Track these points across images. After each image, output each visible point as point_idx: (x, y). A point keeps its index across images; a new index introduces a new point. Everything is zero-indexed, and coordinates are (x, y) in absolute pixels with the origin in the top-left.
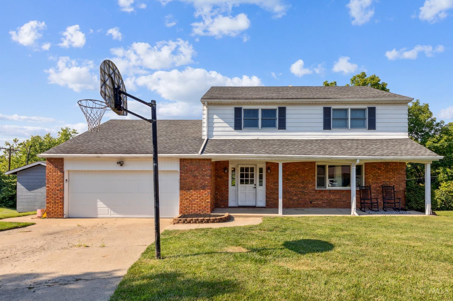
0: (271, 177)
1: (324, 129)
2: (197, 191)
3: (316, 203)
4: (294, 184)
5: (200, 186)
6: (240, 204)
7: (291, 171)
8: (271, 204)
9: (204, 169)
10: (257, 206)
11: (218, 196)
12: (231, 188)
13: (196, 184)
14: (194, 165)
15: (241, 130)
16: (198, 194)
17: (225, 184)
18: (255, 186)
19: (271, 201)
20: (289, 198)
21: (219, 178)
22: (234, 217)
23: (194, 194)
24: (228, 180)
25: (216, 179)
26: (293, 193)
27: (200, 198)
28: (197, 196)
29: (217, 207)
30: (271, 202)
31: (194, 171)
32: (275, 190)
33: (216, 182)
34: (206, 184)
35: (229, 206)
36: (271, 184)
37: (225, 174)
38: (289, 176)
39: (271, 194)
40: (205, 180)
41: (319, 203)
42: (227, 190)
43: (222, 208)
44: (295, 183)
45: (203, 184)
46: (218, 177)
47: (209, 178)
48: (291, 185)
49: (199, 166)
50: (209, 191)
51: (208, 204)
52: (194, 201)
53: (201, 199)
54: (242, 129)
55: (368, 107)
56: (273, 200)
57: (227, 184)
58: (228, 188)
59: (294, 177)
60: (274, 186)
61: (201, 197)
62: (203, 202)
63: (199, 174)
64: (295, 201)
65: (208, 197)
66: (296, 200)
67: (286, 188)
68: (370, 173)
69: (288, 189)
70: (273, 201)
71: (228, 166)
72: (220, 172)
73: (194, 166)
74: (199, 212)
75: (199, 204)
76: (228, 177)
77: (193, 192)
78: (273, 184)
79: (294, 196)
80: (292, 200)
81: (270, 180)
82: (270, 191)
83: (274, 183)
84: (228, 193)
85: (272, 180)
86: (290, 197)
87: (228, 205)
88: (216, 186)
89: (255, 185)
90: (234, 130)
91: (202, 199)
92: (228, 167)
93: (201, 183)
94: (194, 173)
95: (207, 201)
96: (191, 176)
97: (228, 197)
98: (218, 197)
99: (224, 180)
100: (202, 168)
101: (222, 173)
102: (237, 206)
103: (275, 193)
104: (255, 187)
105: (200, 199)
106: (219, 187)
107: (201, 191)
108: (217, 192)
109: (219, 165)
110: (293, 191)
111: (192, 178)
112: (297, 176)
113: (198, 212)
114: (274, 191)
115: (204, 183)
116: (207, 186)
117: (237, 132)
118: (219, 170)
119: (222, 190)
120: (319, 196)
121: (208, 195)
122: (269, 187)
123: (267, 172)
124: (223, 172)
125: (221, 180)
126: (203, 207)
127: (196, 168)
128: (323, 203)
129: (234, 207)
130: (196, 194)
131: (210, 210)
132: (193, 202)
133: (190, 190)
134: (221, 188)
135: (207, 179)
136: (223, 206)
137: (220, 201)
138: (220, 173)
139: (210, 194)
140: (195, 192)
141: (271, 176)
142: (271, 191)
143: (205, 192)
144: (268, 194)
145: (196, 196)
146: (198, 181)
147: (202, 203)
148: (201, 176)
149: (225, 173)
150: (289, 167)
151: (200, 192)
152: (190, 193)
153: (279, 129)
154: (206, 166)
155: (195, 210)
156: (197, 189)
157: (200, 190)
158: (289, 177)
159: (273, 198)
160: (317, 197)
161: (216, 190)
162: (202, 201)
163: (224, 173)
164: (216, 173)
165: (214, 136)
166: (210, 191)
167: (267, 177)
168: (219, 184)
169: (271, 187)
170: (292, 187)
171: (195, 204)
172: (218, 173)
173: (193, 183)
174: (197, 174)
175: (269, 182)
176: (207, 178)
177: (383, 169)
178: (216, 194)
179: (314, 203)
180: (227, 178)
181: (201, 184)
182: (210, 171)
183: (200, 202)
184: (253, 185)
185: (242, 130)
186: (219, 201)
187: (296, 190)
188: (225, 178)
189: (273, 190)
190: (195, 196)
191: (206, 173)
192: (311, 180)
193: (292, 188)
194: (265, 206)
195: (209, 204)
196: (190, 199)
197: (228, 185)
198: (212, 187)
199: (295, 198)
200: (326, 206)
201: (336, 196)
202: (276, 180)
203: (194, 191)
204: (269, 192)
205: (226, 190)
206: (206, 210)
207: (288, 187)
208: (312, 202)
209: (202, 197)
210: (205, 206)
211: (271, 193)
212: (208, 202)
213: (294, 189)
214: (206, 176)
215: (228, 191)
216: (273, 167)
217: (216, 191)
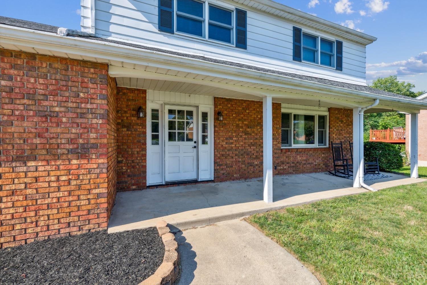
0: (222, 129)
1: (294, 59)
2: (58, 163)
3: (282, 168)
4: (255, 141)
5: (67, 146)
6: (169, 178)
7: (251, 120)
8: (223, 174)
9: (82, 95)
10: (199, 180)
11: (122, 167)
12: (151, 149)
13: (54, 141)
14: (45, 77)
15: (172, 35)
16: (63, 173)
17: (139, 142)
18: (195, 145)
19: (222, 169)
20: (248, 163)
21: (125, 129)
22: (181, 228)
23: (44, 174)
24: (145, 133)
25: (118, 130)
26: (254, 155)
27: (69, 184)
28: (58, 180)
29: (121, 189)
30: (222, 172)
31: (42, 97)
32: (229, 150)
33: (117, 136)
34: (92, 141)
35: (148, 185)
36: (223, 141)
37: (139, 122)
38: (249, 128)
39: (222, 158)
40: (88, 129)
41: (285, 167)
42: (144, 153)
43: (134, 190)
44: (256, 139)
45: (81, 141)
46: (124, 126)
47: (101, 122)
48: (251, 143)
49: (64, 83)
50: (101, 161)
51: (99, 201)
52: (44, 198)
53: (73, 188)
54: (175, 32)
55: (337, 41)
56: (225, 167)
57: (142, 141)
58: (145, 149)
59: (254, 130)
60: (226, 143)
61: (73, 183)
62: (82, 197)
63: (63, 109)
64: (257, 167)
65: (98, 180)
66: (257, 165)
67: (245, 147)
68: (334, 126)
69: (247, 148)
70: (225, 170)
71: (145, 104)
72: (127, 115)
73: (41, 81)
74: (67, 230)
75: (66, 204)
76: (144, 127)
77: (41, 169)
78: (226, 141)
79: (254, 159)
80: (251, 166)
81: (221, 134)
82: (221, 153)
83: (226, 139)
84: (145, 159)
85: (224, 134)
86: (250, 161)
87: (146, 183)
88: (118, 146)
89: (195, 142)
90: (157, 30)
91: (79, 187)
92: (144, 107)
93: (73, 136)
94: (46, 103)
95: (94, 191)
96: (31, 113)
97: (145, 167)
98: (124, 168)
99: (137, 132)
100: (74, 89)
101: (133, 118)
102: (164, 183)
103: (229, 155)
104: (195, 147)
105: (68, 188)
106: (126, 147)
107: (74, 162)
108: (120, 159)
109: (125, 100)
110: (254, 152)
111: (35, 119)
112: (259, 127)
113: (62, 231)
114: (227, 153)
115: (85, 136)
116: (95, 146)
117: (164, 35)
118: (126, 112)
119: (133, 154)
120: (285, 158)
121: (98, 174)
122: (220, 146)
123: (216, 119)
124: (133, 116)
125: (130, 132)
126: (81, 213)
127: (51, 88)
128: (289, 167)
129: (157, 186)
130: (52, 173)
131: (105, 220)
132: (39, 202)
133: (28, 161)
134: (130, 150)
135: (95, 126)
136: (134, 187)
137: (129, 176)
138: (127, 118)
139: (105, 171)
140: (48, 168)
141: (222, 127)
142: (223, 153)
143: (88, 166)
144: (219, 158)
145: (53, 178)
146: (59, 130)
147: (79, 199)
148: (71, 115)
149: (139, 117)
150: (248, 113)
151: (70, 167)
152: (26, 173)
153: (237, 47)
154: (91, 85)
155: (51, 227)
156: (57, 157)
157: (70, 160)
158: (248, 130)
159: (226, 165)
160: (282, 160)
161: (118, 153)
162: (77, 193)
163: (135, 118)
164: (119, 118)
165: (113, 35)
166: (106, 161)
167: (216, 129)
168: (124, 141)
169: (222, 146)
170: (253, 145)
171: (49, 206)
172: (124, 117)
173: (40, 136)
174: (57, 109)
175: (219, 136)
176: (94, 121)
177: (345, 121)
178: (119, 162)
179: (279, 168)
180: (142, 128)
181: (71, 141)
182: (104, 102)
183: (71, 198)
184: (192, 144)
185: (174, 35)
186: (126, 176)
187: (258, 150)
188: (140, 129)
189: (226, 150)
190: (49, 182)
191: (89, 106)
192: (277, 135)
193: (252, 147)
194: (213, 179)
195: (104, 200)
196: (29, 191)
197: (145, 144)
198: (110, 150)
199: (256, 163)
200: (292, 171)
201: (303, 156)
202: (230, 134)
203: (44, 163)
204: (219, 154)
205: (142, 152)
206: (93, 221)
207: (247, 145)
208: (277, 167)
209: (79, 182)
210: (89, 207)
211: (223, 155)
212: (99, 196)
213: (255, 148)
214: (90, 116)
215: (145, 155)
216: (225, 112)
217: (118, 157)
